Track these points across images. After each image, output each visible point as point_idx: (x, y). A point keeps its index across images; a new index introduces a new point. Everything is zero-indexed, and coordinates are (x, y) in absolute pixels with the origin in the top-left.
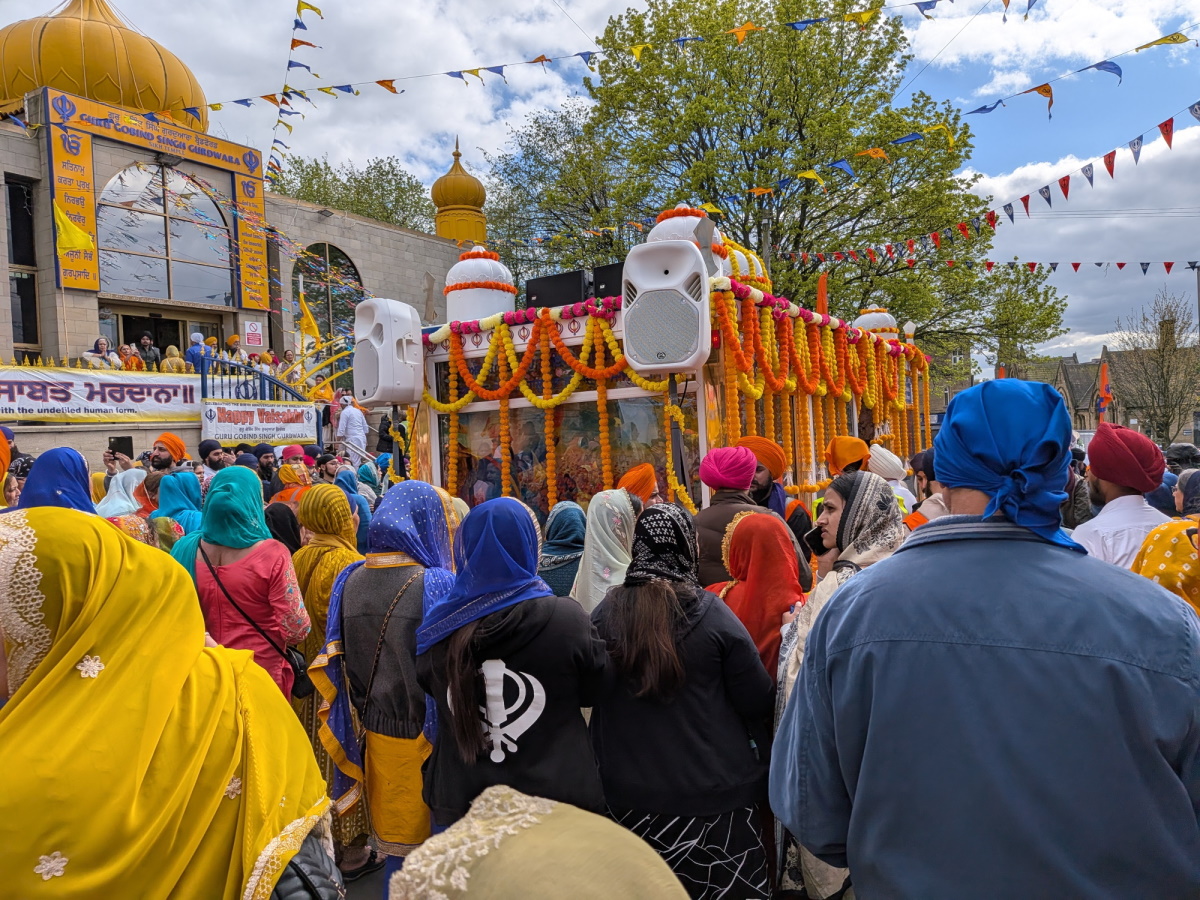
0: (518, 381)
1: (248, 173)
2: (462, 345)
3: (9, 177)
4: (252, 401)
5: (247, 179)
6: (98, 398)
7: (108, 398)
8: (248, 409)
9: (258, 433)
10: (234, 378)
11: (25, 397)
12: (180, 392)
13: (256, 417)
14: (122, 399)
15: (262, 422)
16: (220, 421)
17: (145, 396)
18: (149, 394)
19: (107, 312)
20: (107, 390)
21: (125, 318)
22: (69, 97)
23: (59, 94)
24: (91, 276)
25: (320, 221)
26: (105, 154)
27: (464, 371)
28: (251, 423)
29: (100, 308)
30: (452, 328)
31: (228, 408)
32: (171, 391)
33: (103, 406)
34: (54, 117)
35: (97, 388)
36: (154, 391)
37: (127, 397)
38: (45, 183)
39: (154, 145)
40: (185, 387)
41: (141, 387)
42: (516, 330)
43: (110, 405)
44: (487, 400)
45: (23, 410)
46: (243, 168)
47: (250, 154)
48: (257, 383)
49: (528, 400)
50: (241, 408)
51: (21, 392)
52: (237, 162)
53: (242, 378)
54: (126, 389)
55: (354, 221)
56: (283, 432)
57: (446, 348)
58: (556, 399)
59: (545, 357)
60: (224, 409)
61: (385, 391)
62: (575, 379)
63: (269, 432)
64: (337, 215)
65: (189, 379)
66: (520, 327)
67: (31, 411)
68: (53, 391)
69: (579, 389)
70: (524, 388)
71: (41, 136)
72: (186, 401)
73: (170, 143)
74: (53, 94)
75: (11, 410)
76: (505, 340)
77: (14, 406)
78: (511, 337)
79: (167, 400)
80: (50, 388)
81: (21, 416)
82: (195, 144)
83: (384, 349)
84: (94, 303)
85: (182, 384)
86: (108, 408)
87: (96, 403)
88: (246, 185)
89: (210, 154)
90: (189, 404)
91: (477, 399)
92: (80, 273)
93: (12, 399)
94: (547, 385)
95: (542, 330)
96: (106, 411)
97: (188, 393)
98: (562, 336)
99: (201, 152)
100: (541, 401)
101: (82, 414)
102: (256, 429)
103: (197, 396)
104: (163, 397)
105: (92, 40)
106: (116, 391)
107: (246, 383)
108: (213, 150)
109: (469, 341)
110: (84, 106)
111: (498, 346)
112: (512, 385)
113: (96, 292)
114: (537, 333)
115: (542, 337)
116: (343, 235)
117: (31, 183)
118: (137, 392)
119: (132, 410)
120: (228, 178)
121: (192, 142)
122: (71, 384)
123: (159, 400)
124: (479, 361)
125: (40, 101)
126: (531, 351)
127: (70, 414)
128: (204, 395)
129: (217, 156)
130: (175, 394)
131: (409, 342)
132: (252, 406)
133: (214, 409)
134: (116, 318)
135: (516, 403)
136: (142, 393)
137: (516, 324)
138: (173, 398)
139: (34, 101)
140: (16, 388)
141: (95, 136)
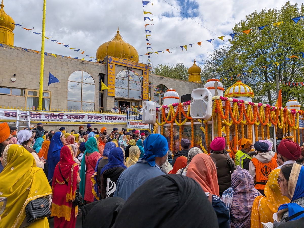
0: (174, 119)
1: (146, 70)
2: (165, 110)
3: (100, 74)
4: (137, 120)
5: (145, 71)
6: (107, 119)
7: (109, 119)
8: (136, 122)
9: (138, 127)
10: (134, 115)
11: (94, 118)
12: (123, 118)
13: (138, 124)
14: (111, 119)
15: (139, 125)
16: (130, 124)
17: (116, 119)
18: (117, 118)
19: (116, 100)
20: (109, 117)
21: (120, 101)
22: (111, 57)
23: (110, 57)
24: (113, 93)
25: (161, 79)
26: (118, 68)
27: (165, 117)
28: (137, 125)
29: (115, 100)
30: (163, 107)
31: (132, 122)
32: (121, 118)
33: (108, 121)
34: (109, 61)
35: (107, 117)
36: (118, 118)
37: (112, 119)
38: (106, 75)
39: (127, 66)
40: (124, 117)
41: (115, 117)
42: (175, 107)
43: (109, 120)
44: (168, 123)
45: (93, 121)
46: (145, 69)
47: (146, 66)
48: (139, 116)
49: (176, 124)
50: (135, 122)
51: (93, 118)
52: (144, 68)
53: (136, 115)
54: (112, 117)
55: (169, 79)
56: (143, 127)
57: (162, 111)
58: (182, 124)
59: (180, 114)
60: (131, 122)
61: (146, 121)
62: (186, 120)
63: (141, 127)
64: (165, 78)
65: (125, 116)
66: (176, 107)
67: (94, 121)
68: (99, 118)
69: (187, 122)
70: (176, 121)
71: (106, 65)
72: (124, 120)
73: (130, 65)
74: (109, 57)
75: (91, 121)
76: (172, 110)
77: (92, 120)
78: (174, 109)
79: (120, 120)
80: (98, 117)
81: (92, 122)
82: (135, 65)
83: (147, 111)
84: (114, 99)
85: (123, 116)
86: (109, 121)
87: (106, 120)
88: (145, 73)
89: (138, 66)
90: (124, 121)
91: (166, 123)
92: (111, 93)
93: (91, 119)
94: (180, 120)
95: (180, 108)
96: (108, 122)
97: (124, 119)
98: (184, 109)
99: (136, 66)
100: (179, 124)
101: (104, 122)
102: (138, 126)
103: (126, 119)
104: (119, 119)
105: (117, 45)
106: (110, 118)
107: (137, 116)
108: (139, 65)
109: (166, 109)
110: (114, 59)
111: (171, 111)
112: (173, 120)
113: (114, 96)
114: (178, 108)
115: (180, 109)
116: (166, 82)
117: (104, 75)
118: (114, 118)
119: (113, 122)
120: (141, 71)
121: (135, 64)
122: (102, 116)
123: (118, 120)
124: (168, 114)
125: (106, 58)
126: (177, 113)
127: (101, 122)
128: (128, 119)
129: (139, 67)
130: (122, 119)
131: (153, 110)
132: (137, 121)
133: (129, 122)
134: (118, 102)
135: (175, 124)
136: (115, 118)
137: (175, 106)
138: (121, 119)
139: (106, 59)
140: (92, 117)
141: (116, 65)
